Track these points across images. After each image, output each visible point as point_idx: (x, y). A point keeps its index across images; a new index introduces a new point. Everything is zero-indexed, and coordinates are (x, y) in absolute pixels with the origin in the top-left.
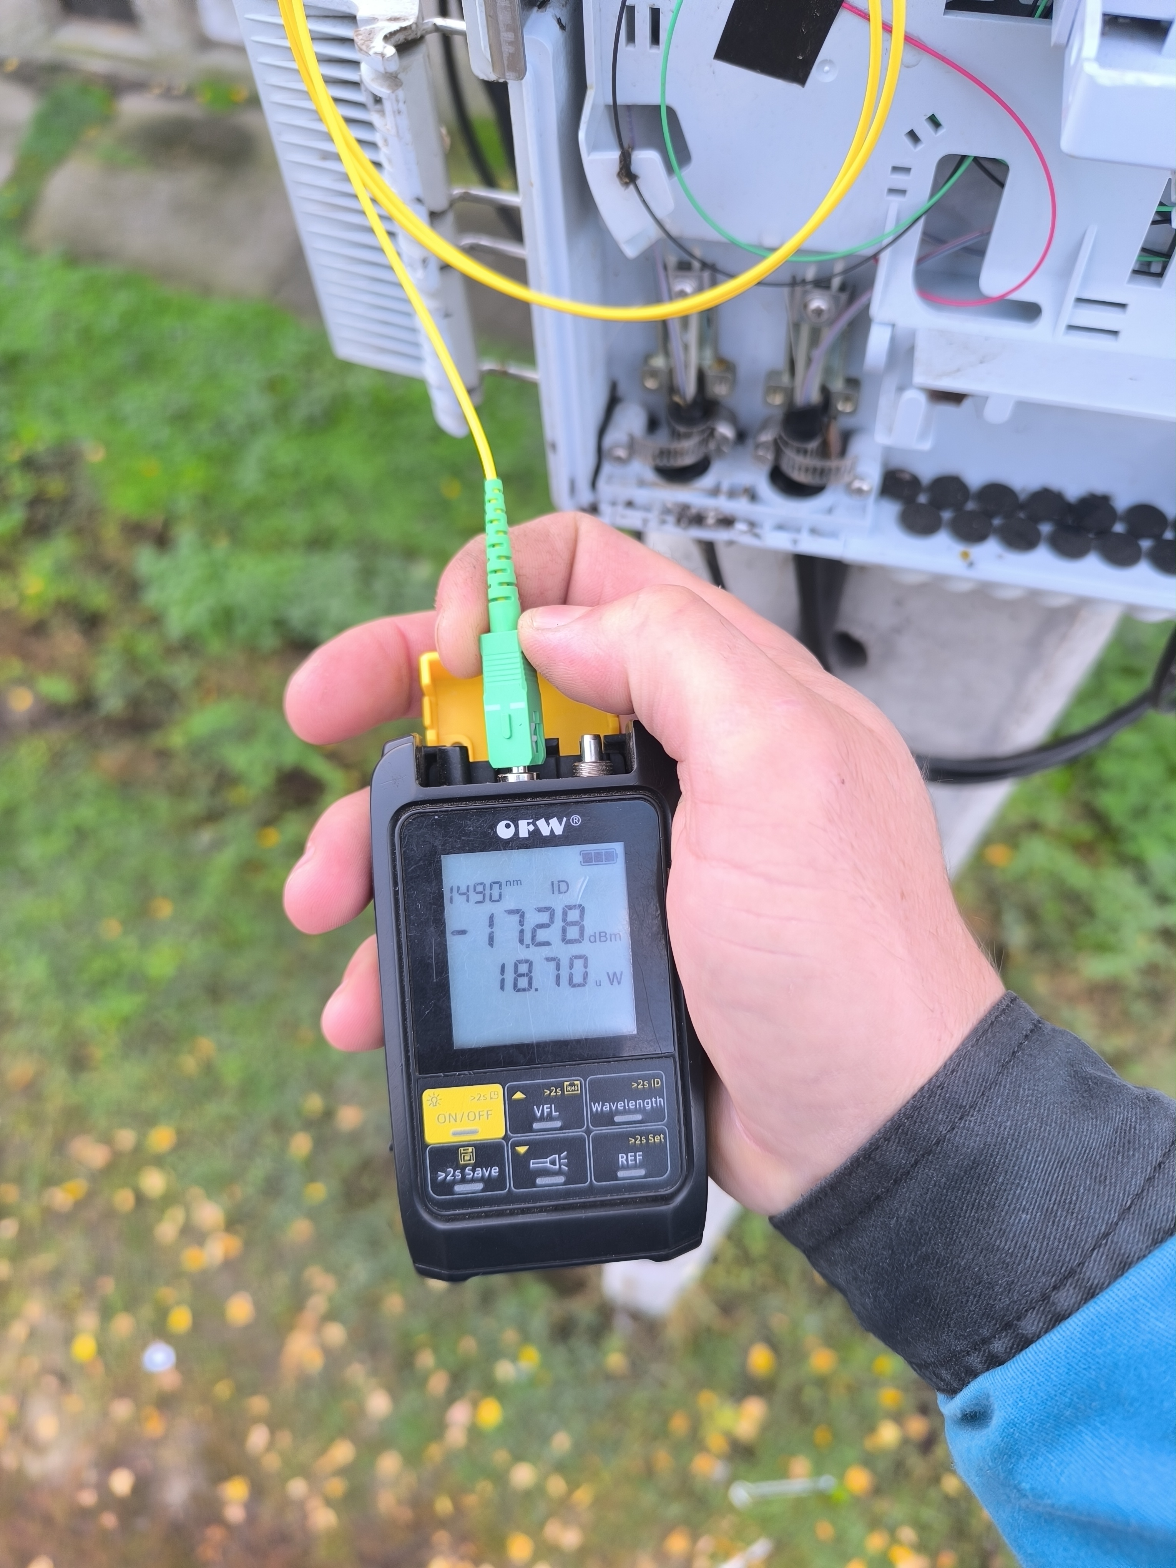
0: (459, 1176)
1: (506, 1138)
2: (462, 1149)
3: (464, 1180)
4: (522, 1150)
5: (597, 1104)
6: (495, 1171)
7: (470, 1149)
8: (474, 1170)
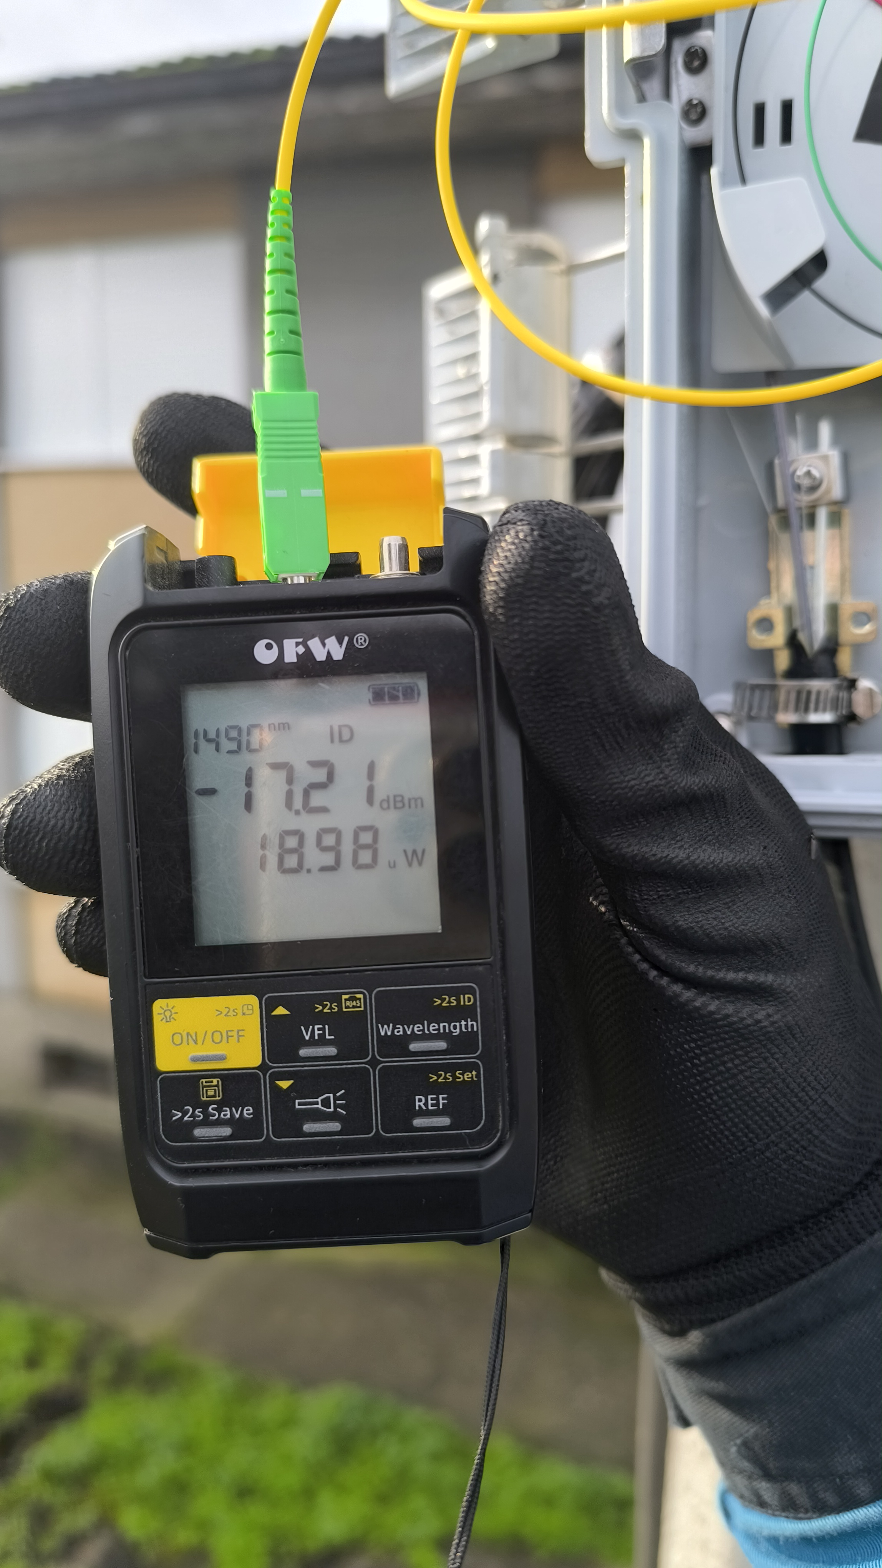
0: (200, 1116)
1: (263, 1067)
2: (204, 1080)
3: (206, 1122)
4: (285, 1084)
5: (386, 1026)
6: (248, 1112)
7: (215, 1082)
8: (220, 1111)
